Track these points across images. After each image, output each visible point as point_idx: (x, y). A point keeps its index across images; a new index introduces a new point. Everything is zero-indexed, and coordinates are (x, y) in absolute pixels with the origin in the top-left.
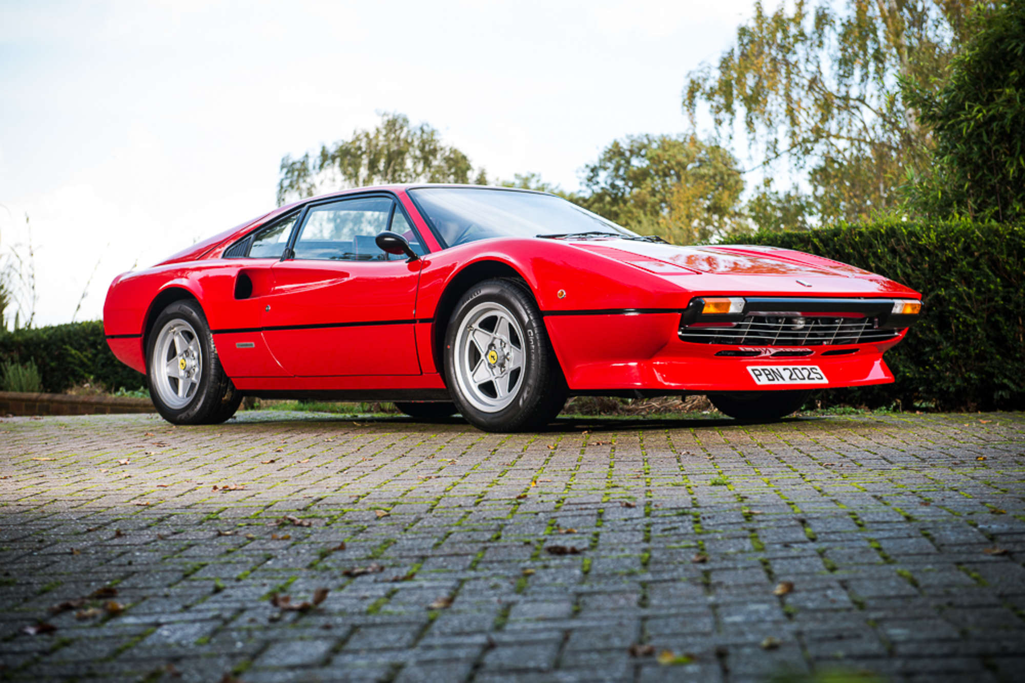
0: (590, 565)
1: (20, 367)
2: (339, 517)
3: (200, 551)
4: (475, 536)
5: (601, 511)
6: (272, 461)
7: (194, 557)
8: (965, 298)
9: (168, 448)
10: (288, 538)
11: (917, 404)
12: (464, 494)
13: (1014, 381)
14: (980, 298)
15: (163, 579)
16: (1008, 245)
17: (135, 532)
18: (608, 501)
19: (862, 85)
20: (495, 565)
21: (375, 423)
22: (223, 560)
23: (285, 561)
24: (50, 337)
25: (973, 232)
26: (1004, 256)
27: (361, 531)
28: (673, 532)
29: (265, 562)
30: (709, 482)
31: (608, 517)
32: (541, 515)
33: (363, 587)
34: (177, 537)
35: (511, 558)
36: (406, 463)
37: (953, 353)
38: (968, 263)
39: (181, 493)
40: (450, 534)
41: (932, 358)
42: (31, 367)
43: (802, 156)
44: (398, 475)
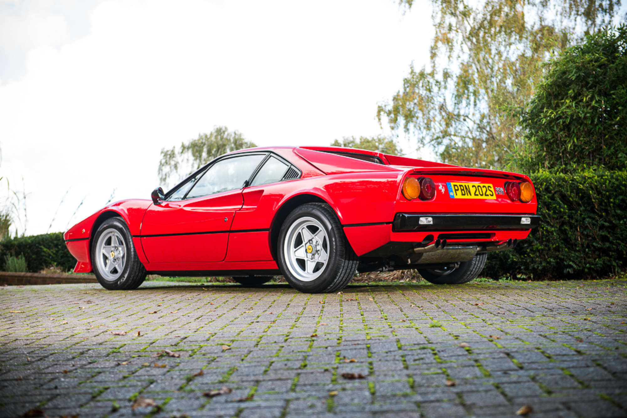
0: (374, 387)
1: (15, 259)
2: (198, 351)
3: (105, 377)
4: (290, 364)
5: (368, 346)
6: (155, 312)
7: (101, 382)
8: (547, 216)
9: (93, 304)
10: (165, 367)
11: (519, 276)
12: (277, 334)
13: (575, 264)
14: (555, 216)
15: (77, 400)
16: (571, 186)
17: (64, 363)
18: (371, 339)
19: (467, 108)
20: (308, 387)
21: (215, 288)
22: (120, 384)
23: (163, 385)
24: (32, 242)
25: (551, 180)
26: (569, 193)
27: (213, 361)
28: (421, 361)
29: (148, 386)
30: (428, 325)
31: (374, 350)
32: (329, 348)
33: (218, 406)
34: (91, 366)
35: (318, 382)
36: (236, 313)
37: (540, 247)
38: (548, 197)
39: (97, 334)
40: (272, 363)
41: (528, 250)
42: (22, 258)
43: (436, 146)
44: (233, 321)
